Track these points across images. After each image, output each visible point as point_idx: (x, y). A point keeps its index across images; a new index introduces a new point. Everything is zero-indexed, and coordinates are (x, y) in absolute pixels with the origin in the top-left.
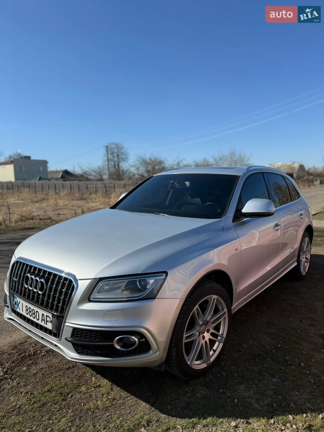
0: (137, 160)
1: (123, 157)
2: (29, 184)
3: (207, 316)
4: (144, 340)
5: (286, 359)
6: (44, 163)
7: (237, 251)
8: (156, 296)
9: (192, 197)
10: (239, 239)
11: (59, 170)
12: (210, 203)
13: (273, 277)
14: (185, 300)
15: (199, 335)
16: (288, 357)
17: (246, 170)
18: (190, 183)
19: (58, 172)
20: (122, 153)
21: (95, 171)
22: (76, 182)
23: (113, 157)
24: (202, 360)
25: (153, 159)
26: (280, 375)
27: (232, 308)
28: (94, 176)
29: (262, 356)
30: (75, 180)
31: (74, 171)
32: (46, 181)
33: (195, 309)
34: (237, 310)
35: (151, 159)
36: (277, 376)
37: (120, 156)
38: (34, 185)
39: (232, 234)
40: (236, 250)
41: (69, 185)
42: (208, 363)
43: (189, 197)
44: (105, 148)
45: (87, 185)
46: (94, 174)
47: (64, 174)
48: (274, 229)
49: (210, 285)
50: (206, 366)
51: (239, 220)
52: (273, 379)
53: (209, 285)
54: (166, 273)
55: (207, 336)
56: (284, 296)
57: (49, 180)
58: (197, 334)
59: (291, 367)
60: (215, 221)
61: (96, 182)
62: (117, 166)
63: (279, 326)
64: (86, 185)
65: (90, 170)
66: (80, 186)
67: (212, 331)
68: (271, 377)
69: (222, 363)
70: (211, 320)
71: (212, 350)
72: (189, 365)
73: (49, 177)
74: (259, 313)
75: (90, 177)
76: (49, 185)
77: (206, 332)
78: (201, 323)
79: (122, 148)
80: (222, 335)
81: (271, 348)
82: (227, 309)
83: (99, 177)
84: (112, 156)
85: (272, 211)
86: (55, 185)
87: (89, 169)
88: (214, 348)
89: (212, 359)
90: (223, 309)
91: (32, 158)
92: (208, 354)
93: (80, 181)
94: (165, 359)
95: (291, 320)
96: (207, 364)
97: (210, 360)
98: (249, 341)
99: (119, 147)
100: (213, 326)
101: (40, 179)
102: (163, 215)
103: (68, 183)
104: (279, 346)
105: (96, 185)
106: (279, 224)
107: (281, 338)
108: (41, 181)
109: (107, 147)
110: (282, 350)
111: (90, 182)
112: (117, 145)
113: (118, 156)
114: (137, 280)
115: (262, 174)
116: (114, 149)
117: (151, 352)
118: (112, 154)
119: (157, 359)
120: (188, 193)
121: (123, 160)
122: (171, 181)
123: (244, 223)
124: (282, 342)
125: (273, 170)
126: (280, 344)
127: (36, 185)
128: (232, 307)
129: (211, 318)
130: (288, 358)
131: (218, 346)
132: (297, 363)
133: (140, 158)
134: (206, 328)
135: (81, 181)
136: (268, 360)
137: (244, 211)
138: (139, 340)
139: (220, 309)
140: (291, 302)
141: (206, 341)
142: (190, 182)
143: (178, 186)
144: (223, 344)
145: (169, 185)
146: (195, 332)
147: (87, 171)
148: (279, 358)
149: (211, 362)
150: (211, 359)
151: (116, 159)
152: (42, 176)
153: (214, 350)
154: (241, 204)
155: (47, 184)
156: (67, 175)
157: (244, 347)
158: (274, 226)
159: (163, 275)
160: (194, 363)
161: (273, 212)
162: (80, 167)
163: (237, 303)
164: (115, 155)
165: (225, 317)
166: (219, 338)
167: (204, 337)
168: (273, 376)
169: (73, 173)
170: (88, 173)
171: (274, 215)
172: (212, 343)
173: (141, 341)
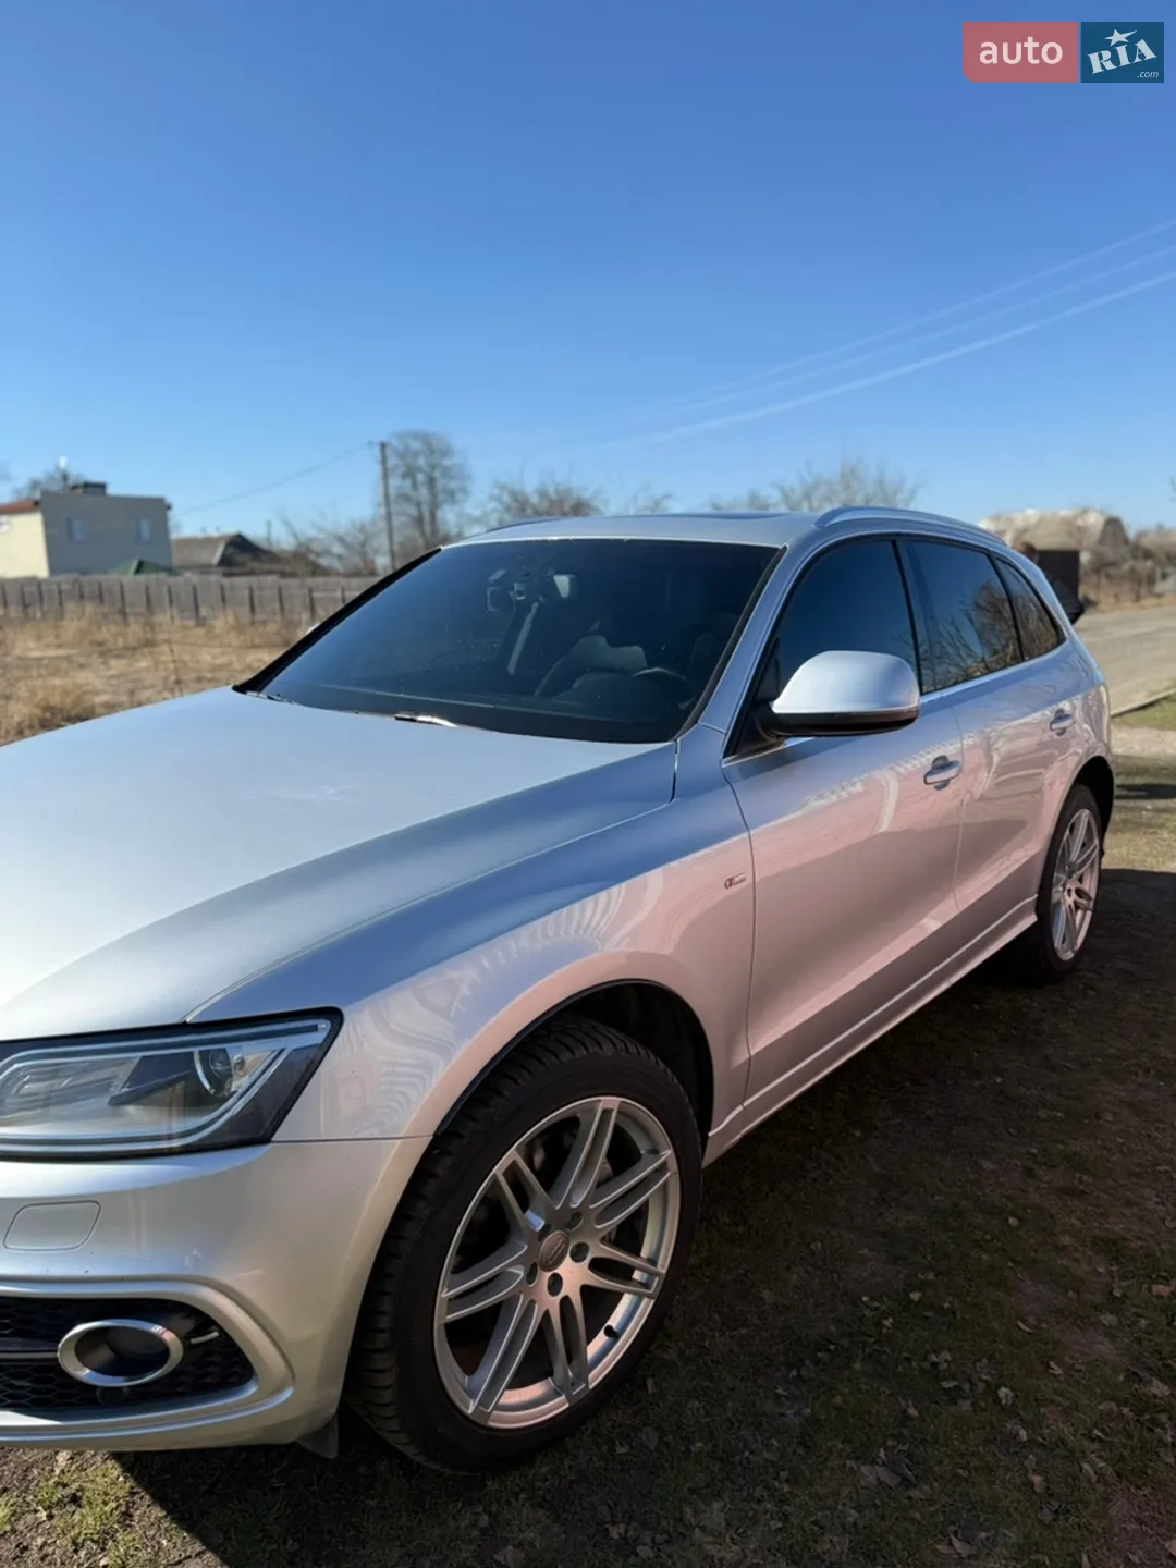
0: (492, 498)
1: (453, 485)
2: (100, 585)
3: (571, 1190)
4: (215, 1334)
5: (935, 1365)
6: (157, 509)
7: (734, 889)
8: (272, 1135)
9: (616, 641)
10: (745, 835)
11: (213, 533)
12: (656, 669)
13: (941, 970)
14: (431, 1138)
15: (531, 1275)
16: (946, 1355)
17: (813, 526)
18: (572, 582)
19: (207, 542)
20: (446, 473)
21: (341, 540)
22: (272, 579)
23: (415, 486)
24: (550, 1379)
25: (553, 495)
26: (900, 1448)
27: (710, 1134)
28: (339, 557)
29: (832, 1347)
30: (270, 572)
31: (268, 540)
32: (163, 576)
33: (499, 1169)
34: (739, 1136)
35: (543, 494)
36: (882, 1453)
37: (440, 484)
38: (118, 588)
39: (719, 809)
40: (730, 882)
41: (247, 593)
42: (574, 1393)
43: (602, 641)
44: (377, 451)
45: (311, 590)
46: (337, 549)
47: (231, 550)
48: (926, 783)
49: (585, 1052)
50: (567, 1406)
51: (759, 746)
52: (865, 1469)
53: (581, 1052)
54: (335, 1016)
55: (574, 1274)
56: (976, 1055)
57: (170, 571)
58: (519, 1275)
59: (952, 1409)
60: (644, 751)
61: (343, 581)
62: (425, 521)
63: (933, 1197)
64: (306, 591)
65: (322, 536)
66: (284, 593)
67: (599, 1251)
68: (857, 1459)
69: (650, 1381)
70: (592, 1207)
71: (602, 1331)
72: (472, 1418)
73: (176, 560)
74: (858, 1134)
75: (324, 562)
76: (173, 589)
77: (568, 1258)
78: (539, 1224)
79: (446, 453)
80: (653, 1261)
81: (877, 1309)
82: (676, 1152)
83: (358, 561)
84: (408, 483)
85: (905, 708)
86: (195, 589)
87: (321, 530)
88: (614, 1321)
89: (596, 1377)
90: (655, 1152)
91: (112, 490)
92: (573, 1352)
93: (283, 575)
94: (333, 1410)
95: (988, 1165)
96: (569, 1398)
97: (586, 1382)
98: (789, 1268)
99: (435, 449)
100: (600, 1230)
101: (139, 570)
102: (430, 723)
103: (242, 582)
104: (915, 1296)
105: (343, 590)
106: (951, 759)
107: (929, 1258)
108: (142, 578)
109: (383, 446)
110: (927, 1318)
111: (320, 580)
112: (427, 440)
113: (431, 482)
114: (191, 1054)
115: (890, 544)
116: (416, 454)
117: (252, 1389)
118: (410, 473)
119: (290, 1414)
120: (596, 626)
121: (451, 496)
122: (494, 572)
123: (785, 759)
124: (931, 1276)
125: (958, 530)
126: (922, 1286)
127: (126, 589)
128: (709, 1131)
129: (591, 1198)
130: (946, 1361)
131: (629, 1313)
132: (981, 1387)
133: (503, 487)
134: (567, 1243)
135: (293, 575)
136: (857, 1366)
137: (781, 706)
138: (184, 1339)
139: (642, 1152)
140: (999, 1080)
141: (566, 1301)
142: (573, 576)
143: (520, 593)
144: (653, 1302)
145: (489, 590)
146: (506, 1266)
147: (311, 540)
148: (907, 1359)
149: (591, 1387)
150: (591, 1376)
151: (424, 493)
152: (148, 558)
153: (610, 1332)
154: (774, 671)
155: (165, 589)
156: (241, 552)
157: (762, 1299)
158: (929, 769)
159: (314, 1029)
160: (502, 1401)
161: (910, 712)
162: (287, 523)
163: (740, 1108)
164: (421, 477)
165: (665, 1185)
166: (637, 1275)
167: (556, 1283)
168: (864, 1454)
169: (264, 545)
170: (315, 547)
171: (916, 722)
172: (598, 1303)
173: (194, 1341)
